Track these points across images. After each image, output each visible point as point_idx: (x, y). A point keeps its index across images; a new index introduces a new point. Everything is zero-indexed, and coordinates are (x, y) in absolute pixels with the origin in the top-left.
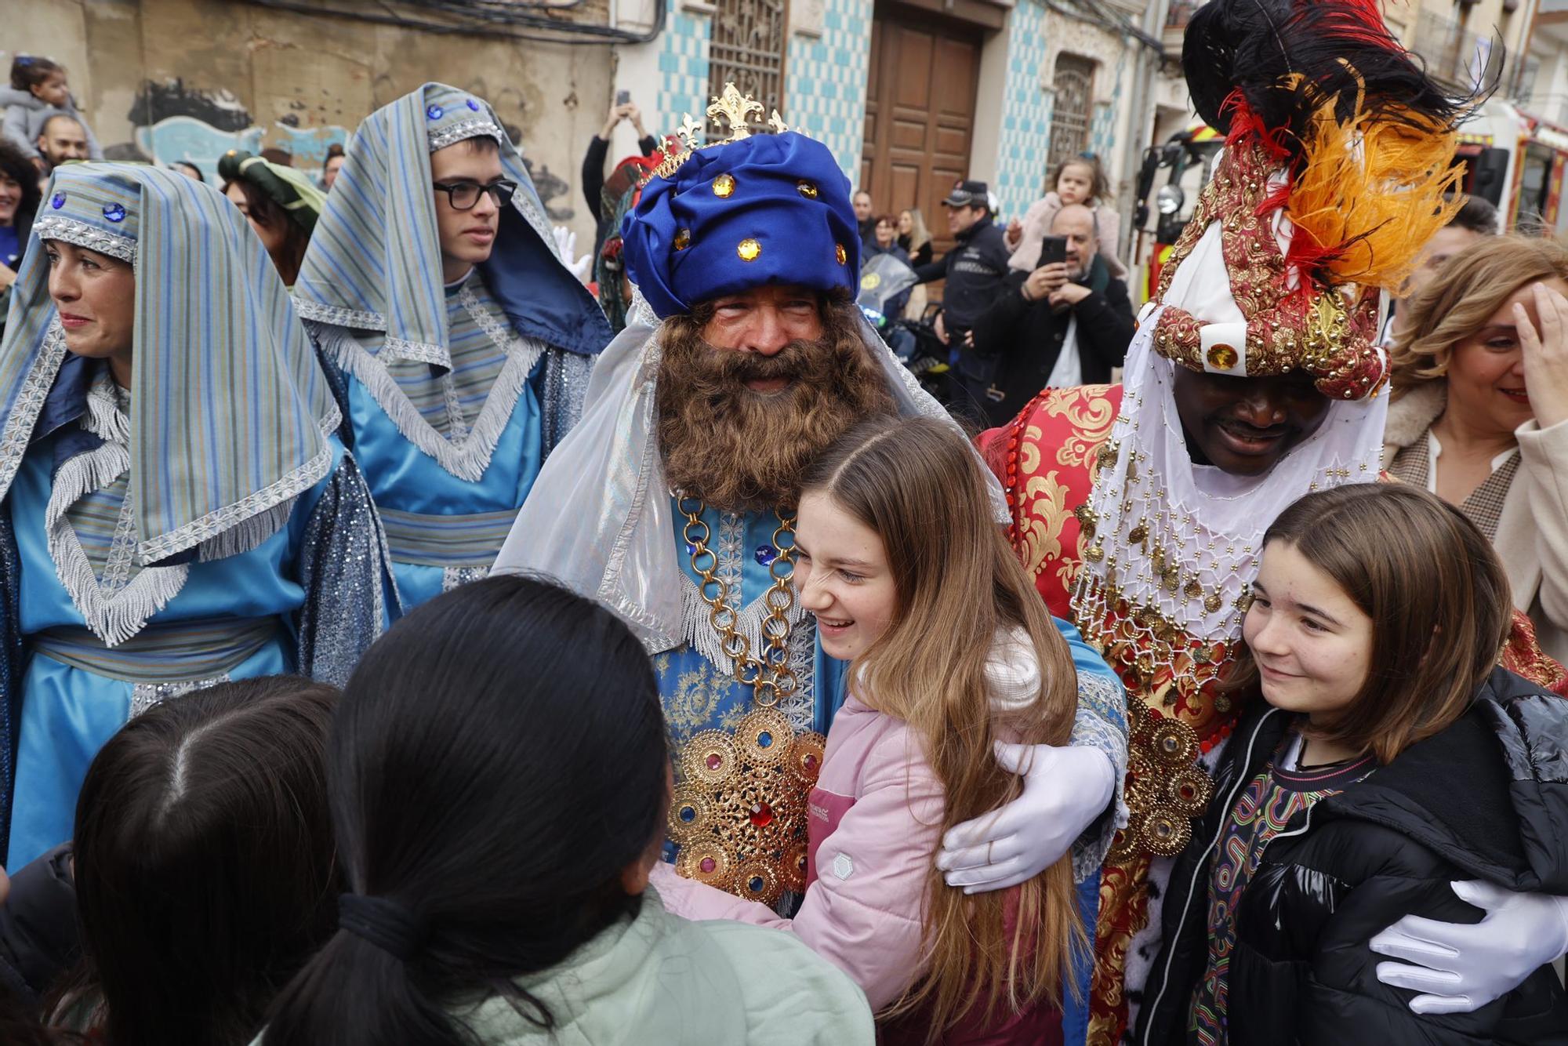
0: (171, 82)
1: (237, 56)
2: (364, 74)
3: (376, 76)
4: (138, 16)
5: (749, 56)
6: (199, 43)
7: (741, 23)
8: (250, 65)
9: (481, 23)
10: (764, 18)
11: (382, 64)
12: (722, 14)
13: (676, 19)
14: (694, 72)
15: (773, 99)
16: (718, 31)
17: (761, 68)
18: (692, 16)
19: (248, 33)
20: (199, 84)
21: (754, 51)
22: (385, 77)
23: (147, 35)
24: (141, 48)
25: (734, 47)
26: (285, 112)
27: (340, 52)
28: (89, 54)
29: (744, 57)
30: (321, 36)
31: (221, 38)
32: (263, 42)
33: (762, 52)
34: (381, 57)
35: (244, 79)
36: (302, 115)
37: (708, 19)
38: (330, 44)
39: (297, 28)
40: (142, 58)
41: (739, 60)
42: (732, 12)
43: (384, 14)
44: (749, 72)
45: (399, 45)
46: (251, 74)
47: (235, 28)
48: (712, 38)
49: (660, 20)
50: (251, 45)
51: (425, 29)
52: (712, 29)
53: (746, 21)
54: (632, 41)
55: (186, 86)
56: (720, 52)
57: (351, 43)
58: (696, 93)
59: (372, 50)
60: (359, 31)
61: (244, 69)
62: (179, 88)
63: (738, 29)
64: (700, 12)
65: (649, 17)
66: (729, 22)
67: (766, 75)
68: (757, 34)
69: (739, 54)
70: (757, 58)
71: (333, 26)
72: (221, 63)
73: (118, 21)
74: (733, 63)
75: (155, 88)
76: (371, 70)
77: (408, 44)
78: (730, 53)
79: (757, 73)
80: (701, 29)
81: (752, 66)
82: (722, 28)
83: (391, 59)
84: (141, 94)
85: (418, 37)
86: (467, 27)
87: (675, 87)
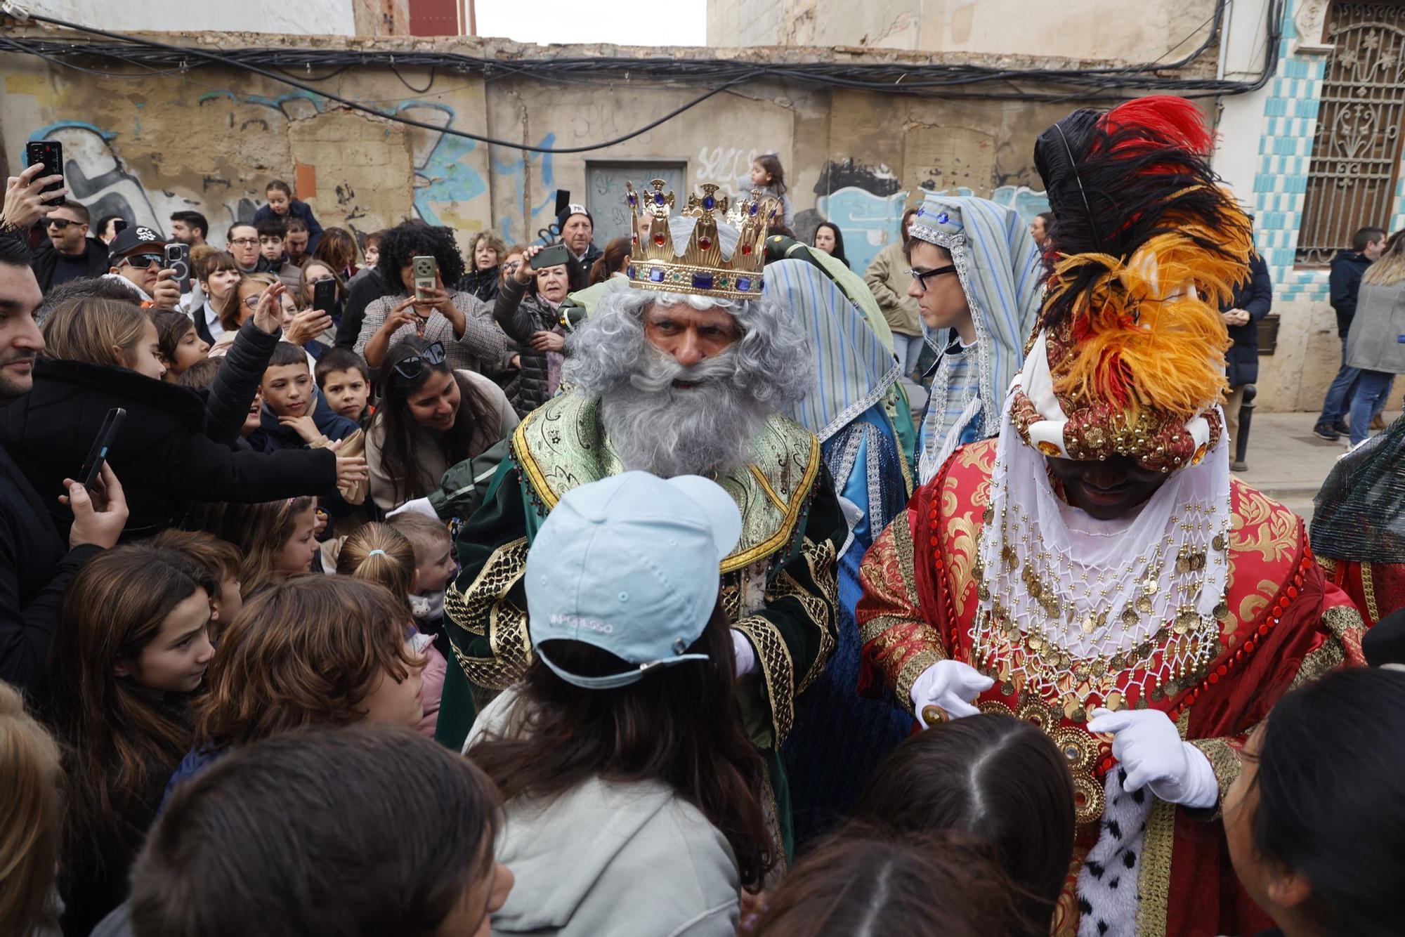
0: (846, 161)
1: (894, 137)
2: (990, 143)
3: (1000, 143)
4: (829, 115)
5: (1368, 89)
6: (868, 130)
7: (1361, 57)
8: (903, 143)
9: (1094, 90)
10: (1391, 49)
11: (1005, 132)
12: (1340, 51)
13: (1288, 65)
14: (1302, 112)
15: (1393, 131)
16: (1335, 68)
17: (1382, 100)
18: (1305, 58)
19: (904, 119)
20: (865, 161)
21: (1374, 84)
22: (1007, 144)
23: (833, 127)
24: (829, 138)
25: (1352, 83)
26: (925, 178)
27: (972, 127)
28: (794, 146)
29: (1362, 91)
30: (958, 115)
31: (885, 124)
32: (914, 124)
33: (1385, 84)
34: (1006, 128)
35: (897, 156)
36: (938, 180)
37: (1324, 59)
38: (965, 120)
39: (941, 111)
40: (828, 145)
41: (1355, 95)
42: (1352, 48)
43: (1012, 92)
44: (1366, 106)
45: (1020, 116)
46: (903, 150)
47: (895, 116)
48: (1326, 77)
49: (1270, 68)
50: (905, 128)
51: (1044, 100)
52: (1327, 67)
53: (1368, 54)
54: (1239, 90)
55: (856, 163)
56: (1334, 90)
57: (982, 118)
58: (1303, 133)
59: (999, 122)
60: (990, 108)
61: (898, 147)
62: (851, 166)
63: (1358, 64)
64: (1314, 53)
65: (1259, 66)
66: (1348, 58)
67: (1386, 107)
68: (1380, 66)
69: (1357, 88)
70: (1378, 91)
71: (969, 106)
72: (882, 144)
73: (816, 120)
74: (1350, 99)
75: (834, 166)
76: (996, 139)
77: (1029, 114)
78: (1345, 89)
79: (1376, 106)
80: (1315, 69)
81: (1371, 100)
82: (1339, 65)
83: (1013, 129)
84: (824, 172)
85: (1037, 107)
86: (1081, 95)
87: (1280, 130)
